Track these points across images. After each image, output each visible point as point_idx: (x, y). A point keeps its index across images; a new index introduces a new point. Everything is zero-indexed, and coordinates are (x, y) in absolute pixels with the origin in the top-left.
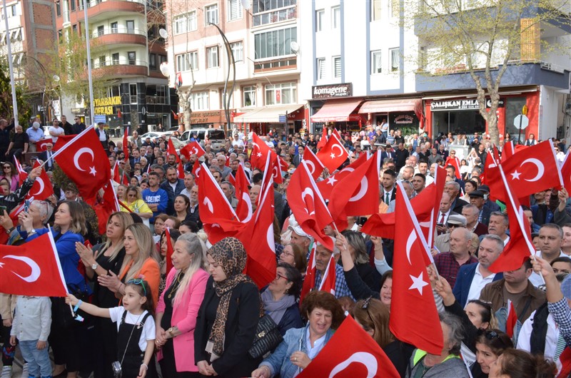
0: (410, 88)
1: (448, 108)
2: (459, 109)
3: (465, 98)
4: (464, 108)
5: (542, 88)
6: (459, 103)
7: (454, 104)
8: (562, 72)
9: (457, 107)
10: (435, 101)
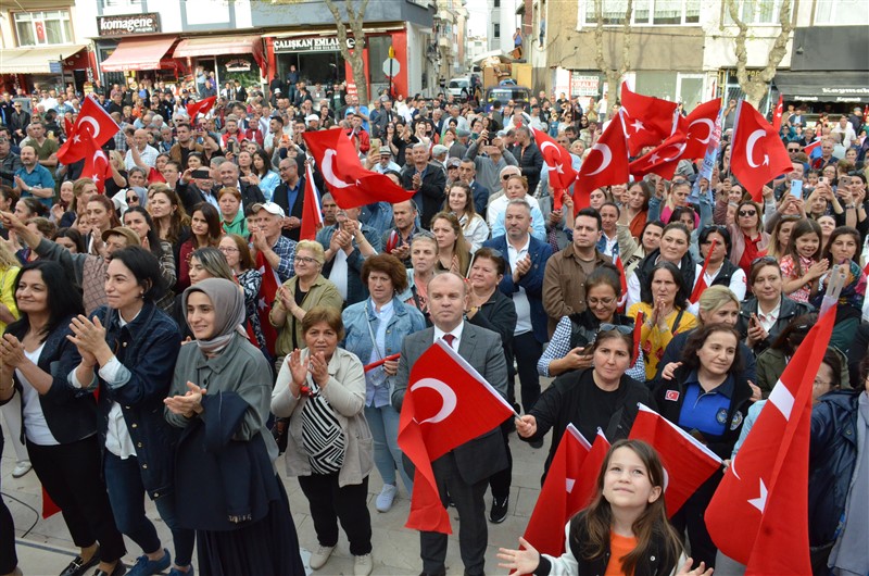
0: (245, 20)
1: (297, 49)
2: (311, 50)
3: (317, 36)
4: (317, 49)
5: (408, 23)
6: (310, 42)
7: (304, 44)
8: (426, 6)
9: (309, 48)
10: (279, 40)
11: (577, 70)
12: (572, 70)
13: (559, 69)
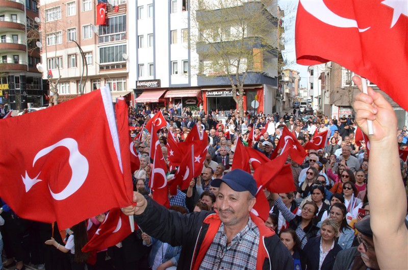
0: (194, 83)
1: (216, 95)
2: (222, 96)
3: (225, 90)
4: (225, 96)
5: (265, 85)
6: (221, 93)
7: (219, 93)
8: (274, 77)
9: (221, 95)
10: (209, 91)
11: (342, 106)
12: (339, 107)
13: (333, 106)
